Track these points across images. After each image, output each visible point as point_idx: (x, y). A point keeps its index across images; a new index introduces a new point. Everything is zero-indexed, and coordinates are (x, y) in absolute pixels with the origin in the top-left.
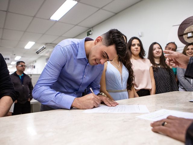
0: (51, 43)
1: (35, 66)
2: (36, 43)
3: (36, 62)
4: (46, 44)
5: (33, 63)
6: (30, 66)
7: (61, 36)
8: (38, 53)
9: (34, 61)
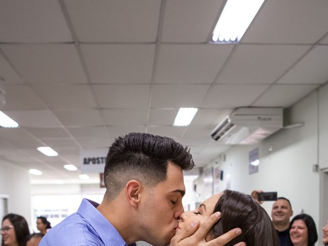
0: (250, 107)
1: (222, 173)
2: (200, 109)
4: (236, 109)
6: (212, 168)
7: (275, 83)
8: (216, 136)
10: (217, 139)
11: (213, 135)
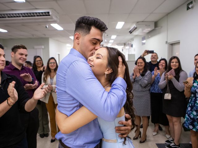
0: (143, 22)
1: (132, 45)
2: (125, 22)
3: (133, 40)
4: (138, 22)
5: (130, 41)
6: (129, 44)
7: (152, 13)
8: (131, 32)
9: (131, 39)
10: (131, 33)
11: (130, 32)
